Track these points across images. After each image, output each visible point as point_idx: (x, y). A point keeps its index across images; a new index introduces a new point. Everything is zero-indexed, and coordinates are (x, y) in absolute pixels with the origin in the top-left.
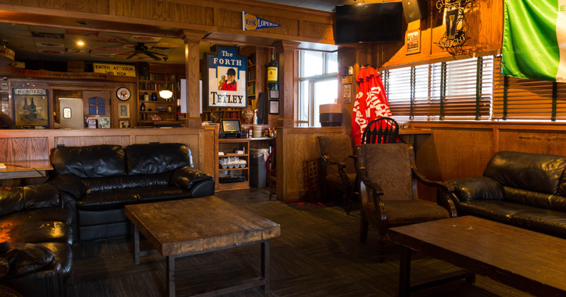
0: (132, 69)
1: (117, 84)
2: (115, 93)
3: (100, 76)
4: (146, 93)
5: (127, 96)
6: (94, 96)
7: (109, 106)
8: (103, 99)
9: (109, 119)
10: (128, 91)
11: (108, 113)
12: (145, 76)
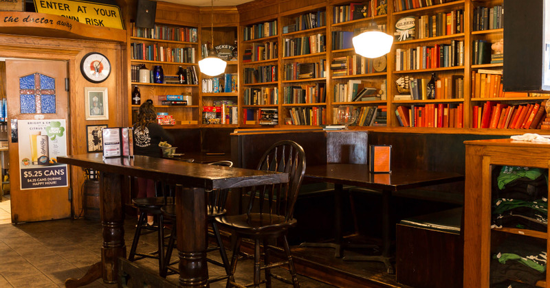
0: (113, 13)
1: (82, 44)
2: (77, 65)
3: (59, 23)
4: (143, 67)
5: (105, 72)
6: (30, 72)
7: (66, 93)
8: (52, 80)
9: (64, 123)
10: (104, 61)
11: (62, 109)
12: (142, 29)
